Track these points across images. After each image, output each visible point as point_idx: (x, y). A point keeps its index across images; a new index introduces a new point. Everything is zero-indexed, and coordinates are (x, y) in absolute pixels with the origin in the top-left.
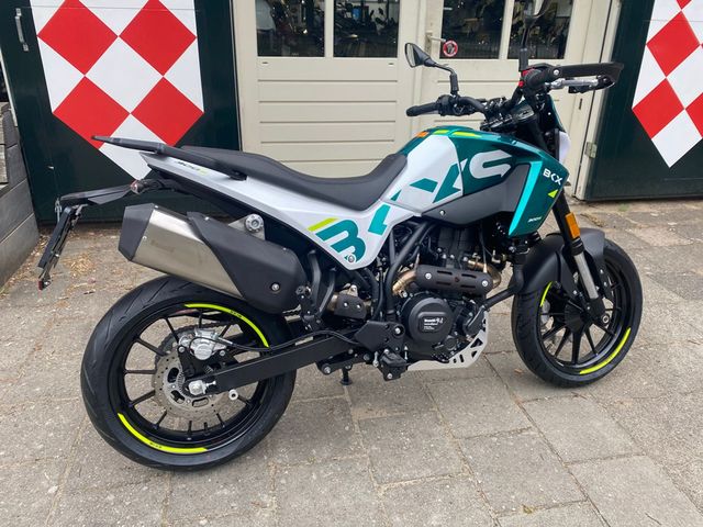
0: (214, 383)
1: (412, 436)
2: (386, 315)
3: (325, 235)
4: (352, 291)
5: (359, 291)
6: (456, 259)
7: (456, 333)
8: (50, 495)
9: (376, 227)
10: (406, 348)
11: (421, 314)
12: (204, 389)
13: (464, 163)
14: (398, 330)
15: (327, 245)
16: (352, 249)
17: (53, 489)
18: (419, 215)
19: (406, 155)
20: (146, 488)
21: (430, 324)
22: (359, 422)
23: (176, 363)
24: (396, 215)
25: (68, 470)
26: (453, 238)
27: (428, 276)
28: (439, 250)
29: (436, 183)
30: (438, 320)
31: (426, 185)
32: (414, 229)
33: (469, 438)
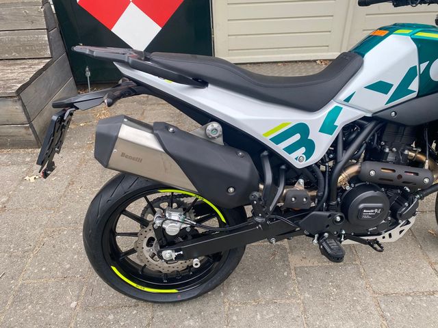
0: (181, 252)
1: (338, 287)
2: (328, 205)
3: (278, 139)
4: (300, 185)
5: (305, 184)
6: (397, 152)
7: (389, 218)
8: (71, 309)
9: (327, 128)
10: (344, 232)
11: (361, 206)
12: (174, 257)
13: (424, 66)
14: (338, 219)
15: (280, 148)
16: (303, 150)
17: (73, 304)
18: (369, 115)
19: (363, 56)
20: (135, 312)
21: (367, 214)
22: (295, 269)
23: (152, 234)
24: (348, 115)
25: (84, 289)
26: (397, 133)
27: (372, 173)
28: (383, 143)
29: (392, 85)
30: (376, 211)
31: (381, 87)
32: (362, 128)
33: (387, 295)
